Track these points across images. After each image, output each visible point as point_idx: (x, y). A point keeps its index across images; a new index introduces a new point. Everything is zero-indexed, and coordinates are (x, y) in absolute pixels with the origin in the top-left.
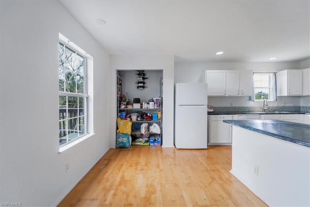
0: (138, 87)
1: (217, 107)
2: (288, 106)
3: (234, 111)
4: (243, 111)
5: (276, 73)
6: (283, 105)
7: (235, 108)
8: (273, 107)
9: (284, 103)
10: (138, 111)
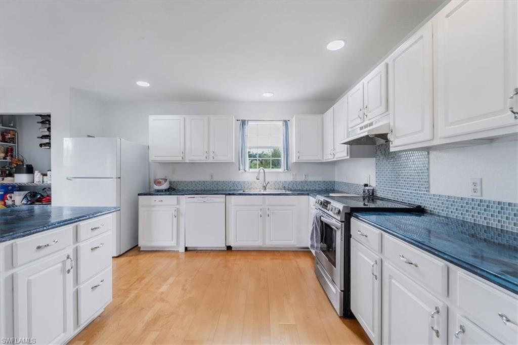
0: (41, 145)
1: (186, 182)
2: (313, 180)
3: (216, 189)
4: (232, 188)
5: (288, 122)
6: (303, 179)
7: (217, 184)
8: (285, 182)
9: (306, 176)
10: (43, 188)
